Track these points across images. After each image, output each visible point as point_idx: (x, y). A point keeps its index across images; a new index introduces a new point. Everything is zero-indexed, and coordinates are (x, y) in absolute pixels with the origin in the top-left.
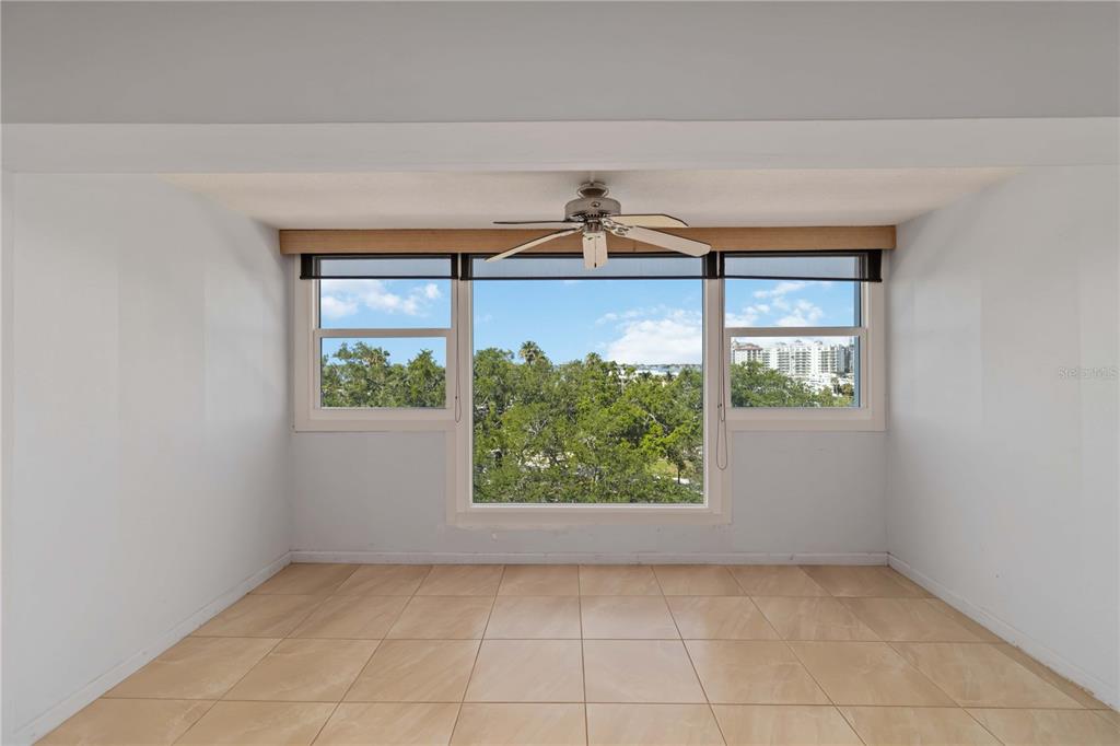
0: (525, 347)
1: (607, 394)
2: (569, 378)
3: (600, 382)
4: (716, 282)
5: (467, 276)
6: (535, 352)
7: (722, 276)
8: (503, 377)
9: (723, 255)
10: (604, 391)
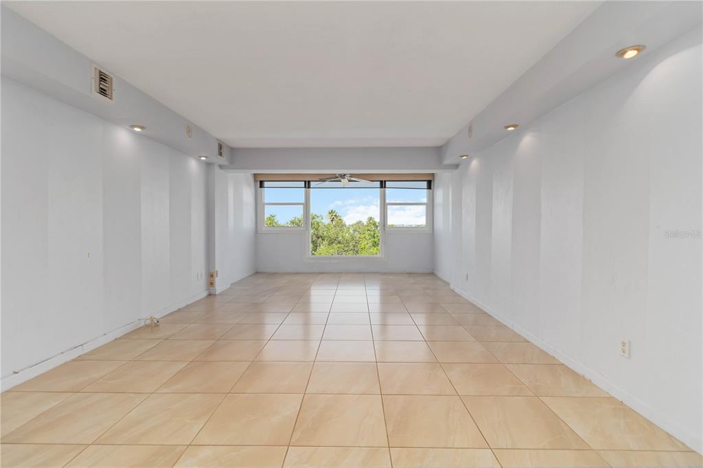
0: (330, 213)
1: (376, 240)
2: (354, 231)
3: (372, 233)
4: (382, 189)
5: (309, 187)
6: (335, 216)
7: (385, 187)
8: (317, 229)
9: (385, 181)
10: (374, 238)
